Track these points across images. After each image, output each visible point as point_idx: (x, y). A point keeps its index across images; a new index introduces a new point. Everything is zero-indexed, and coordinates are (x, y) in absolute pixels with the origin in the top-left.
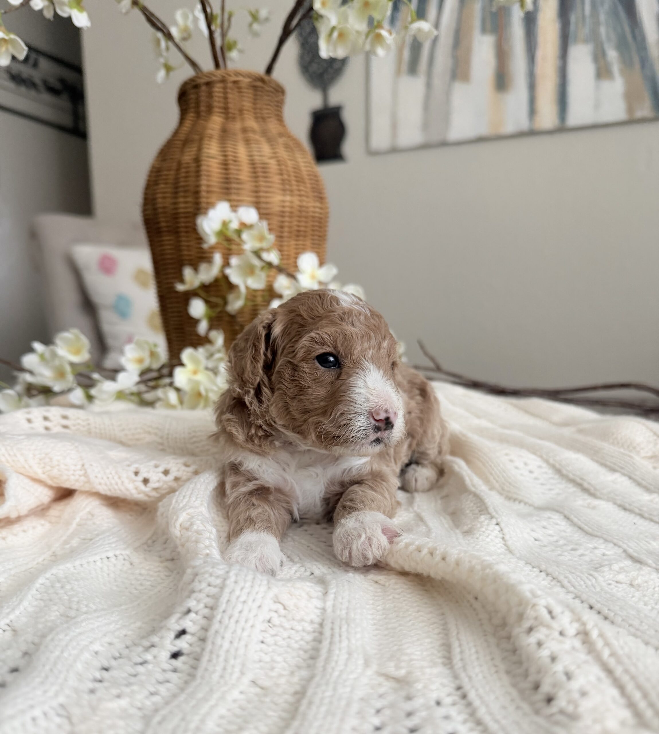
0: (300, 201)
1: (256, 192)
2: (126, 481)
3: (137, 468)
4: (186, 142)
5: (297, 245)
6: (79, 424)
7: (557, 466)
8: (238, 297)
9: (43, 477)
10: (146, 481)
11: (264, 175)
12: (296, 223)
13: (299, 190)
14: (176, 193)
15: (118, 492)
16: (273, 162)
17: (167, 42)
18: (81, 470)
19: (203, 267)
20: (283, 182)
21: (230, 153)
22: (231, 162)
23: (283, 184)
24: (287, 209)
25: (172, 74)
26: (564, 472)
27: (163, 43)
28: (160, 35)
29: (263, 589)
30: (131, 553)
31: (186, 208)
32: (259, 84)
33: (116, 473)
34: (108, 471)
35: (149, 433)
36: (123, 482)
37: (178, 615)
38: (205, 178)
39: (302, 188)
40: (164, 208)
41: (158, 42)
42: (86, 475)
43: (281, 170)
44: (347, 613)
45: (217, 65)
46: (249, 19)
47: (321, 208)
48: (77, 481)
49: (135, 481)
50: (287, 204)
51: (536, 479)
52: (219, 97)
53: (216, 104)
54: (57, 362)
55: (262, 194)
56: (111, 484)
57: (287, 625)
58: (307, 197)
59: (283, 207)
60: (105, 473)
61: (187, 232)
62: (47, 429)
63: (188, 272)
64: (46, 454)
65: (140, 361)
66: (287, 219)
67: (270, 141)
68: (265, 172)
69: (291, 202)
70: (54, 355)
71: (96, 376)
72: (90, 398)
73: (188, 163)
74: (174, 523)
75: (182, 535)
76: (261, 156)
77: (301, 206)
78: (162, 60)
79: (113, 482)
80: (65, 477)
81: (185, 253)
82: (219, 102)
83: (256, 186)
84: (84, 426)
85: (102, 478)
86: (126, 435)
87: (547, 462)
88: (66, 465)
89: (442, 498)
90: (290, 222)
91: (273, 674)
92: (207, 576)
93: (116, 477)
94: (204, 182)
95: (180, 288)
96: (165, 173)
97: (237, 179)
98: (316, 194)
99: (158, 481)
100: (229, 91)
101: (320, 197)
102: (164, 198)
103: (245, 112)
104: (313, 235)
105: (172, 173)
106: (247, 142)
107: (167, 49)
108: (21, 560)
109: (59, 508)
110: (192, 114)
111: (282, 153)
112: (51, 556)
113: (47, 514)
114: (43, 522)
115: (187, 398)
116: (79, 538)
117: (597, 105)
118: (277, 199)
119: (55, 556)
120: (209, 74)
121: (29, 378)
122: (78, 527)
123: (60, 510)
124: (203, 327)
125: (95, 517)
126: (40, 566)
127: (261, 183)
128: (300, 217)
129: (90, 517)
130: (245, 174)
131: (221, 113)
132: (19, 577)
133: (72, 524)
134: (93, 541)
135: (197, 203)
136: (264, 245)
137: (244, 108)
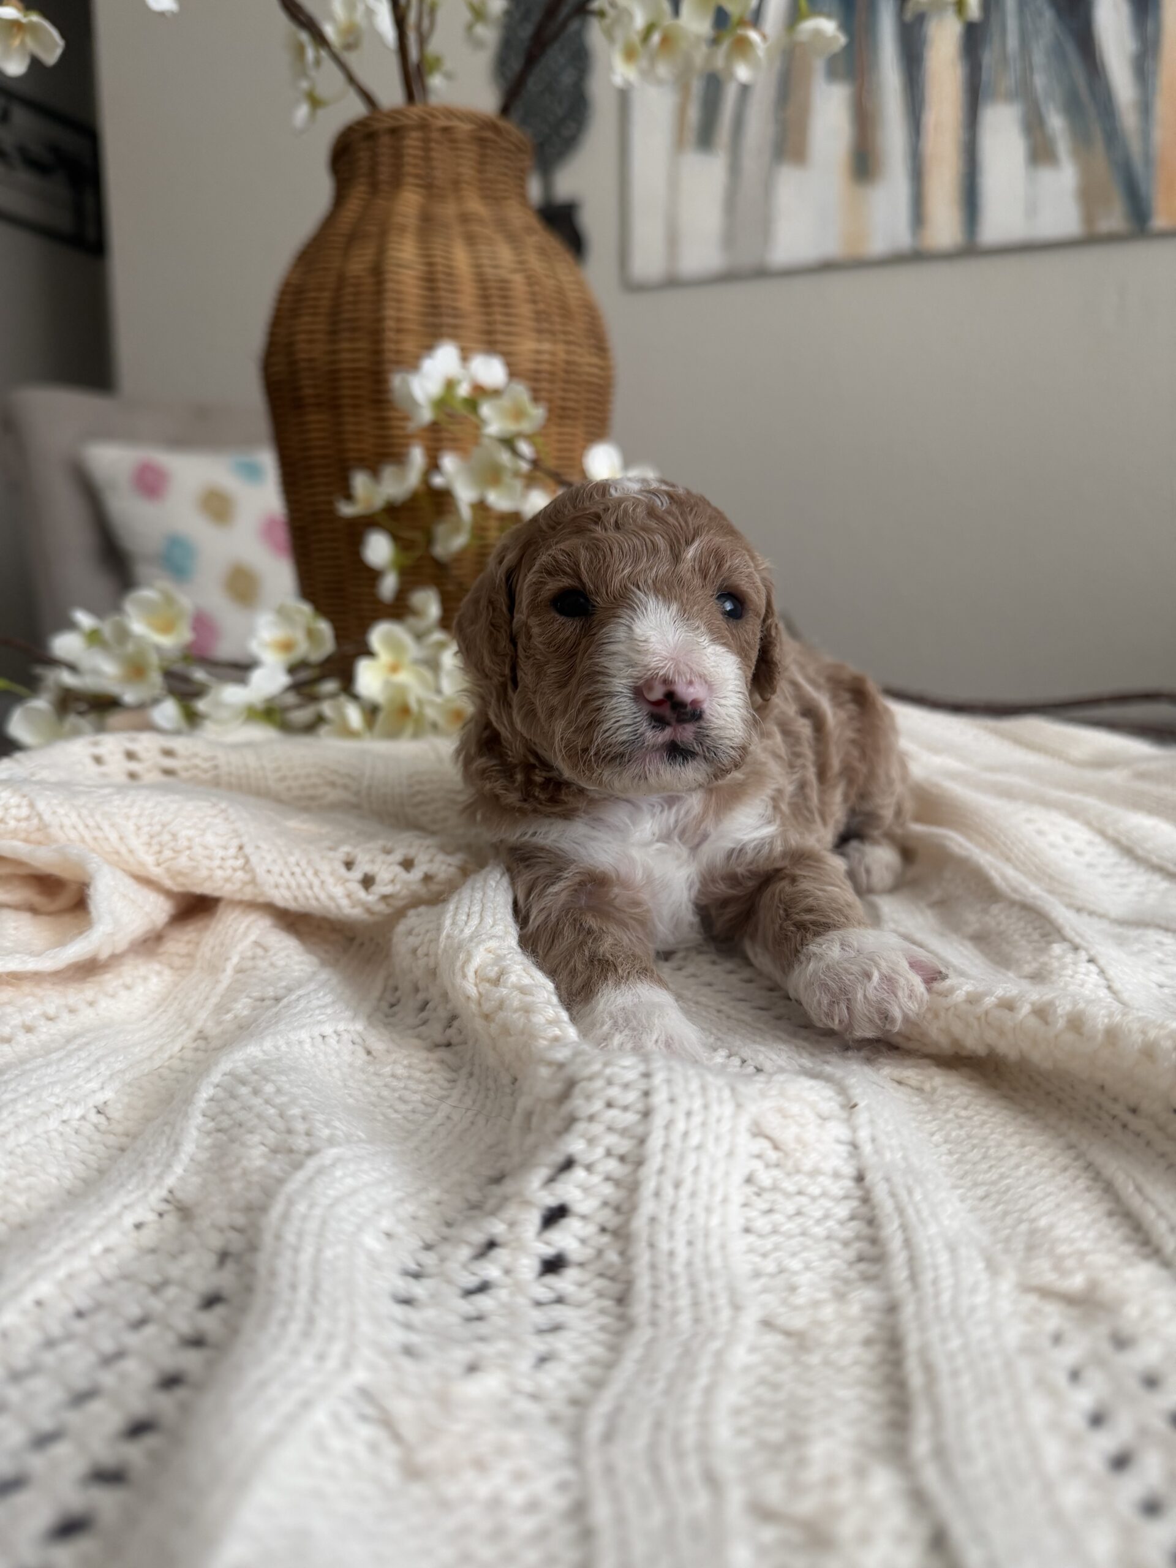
0: (568, 352)
1: (489, 333)
2: (330, 880)
3: (348, 854)
4: (353, 238)
5: (560, 434)
6: (196, 767)
7: (1124, 840)
8: (456, 530)
9: (156, 872)
10: (368, 882)
11: (504, 301)
12: (560, 394)
14: (334, 332)
15: (314, 903)
16: (518, 279)
17: (317, 51)
18: (236, 858)
19: (388, 472)
20: (540, 316)
21: (439, 260)
22: (440, 276)
23: (538, 320)
24: (545, 367)
25: (321, 113)
26: (1140, 852)
27: (310, 53)
28: (304, 36)
29: (728, 1109)
30: (365, 1029)
31: (353, 360)
32: (489, 134)
33: (309, 862)
34: (292, 860)
35: (333, 784)
36: (323, 882)
37: (543, 1173)
38: (393, 304)
39: (569, 329)
40: (311, 360)
41: (300, 50)
42: (247, 866)
43: (534, 294)
44: (905, 1158)
45: (410, 97)
46: (467, 15)
47: (602, 368)
48: (228, 880)
49: (347, 881)
50: (546, 357)
51: (1090, 865)
52: (415, 157)
53: (408, 169)
54: (130, 647)
55: (500, 337)
56: (299, 886)
57: (789, 1186)
58: (580, 345)
59: (538, 362)
60: (286, 863)
61: (355, 406)
62: (133, 776)
63: (360, 482)
64: (164, 826)
65: (287, 646)
66: (545, 385)
67: (513, 239)
68: (504, 297)
69: (553, 354)
70: (123, 634)
71: (199, 675)
72: (192, 718)
73: (358, 277)
74: (463, 967)
75: (480, 993)
76: (496, 267)
77: (568, 362)
78: (304, 85)
79: (303, 881)
80: (204, 873)
81: (351, 445)
82: (416, 166)
83: (489, 323)
84: (206, 771)
85: (281, 875)
86: (289, 789)
87: (1102, 833)
88: (206, 847)
89: (933, 905)
90: (550, 391)
91: (800, 1300)
92: (599, 1083)
93: (310, 873)
94: (390, 312)
95: (347, 510)
96: (313, 294)
97: (455, 308)
98: (593, 341)
99: (392, 881)
100: (433, 145)
101: (600, 347)
102: (310, 341)
103: (464, 186)
104: (587, 417)
105: (326, 294)
106: (471, 240)
107: (318, 62)
108: (137, 1050)
109: (186, 938)
110: (362, 188)
111: (535, 262)
112: (195, 1040)
113: (161, 950)
114: (157, 967)
115: (381, 717)
116: (249, 997)
117: (1032, 209)
118: (528, 346)
119: (205, 1038)
120: (395, 113)
121: (67, 678)
122: (240, 976)
123: (189, 942)
124: (389, 585)
125: (271, 953)
126: (176, 1063)
127: (499, 318)
128: (567, 382)
129: (260, 952)
130: (467, 299)
131: (417, 185)
132: (140, 1088)
133: (224, 970)
134: (285, 1001)
135: (377, 353)
136: (526, 426)
137: (462, 178)
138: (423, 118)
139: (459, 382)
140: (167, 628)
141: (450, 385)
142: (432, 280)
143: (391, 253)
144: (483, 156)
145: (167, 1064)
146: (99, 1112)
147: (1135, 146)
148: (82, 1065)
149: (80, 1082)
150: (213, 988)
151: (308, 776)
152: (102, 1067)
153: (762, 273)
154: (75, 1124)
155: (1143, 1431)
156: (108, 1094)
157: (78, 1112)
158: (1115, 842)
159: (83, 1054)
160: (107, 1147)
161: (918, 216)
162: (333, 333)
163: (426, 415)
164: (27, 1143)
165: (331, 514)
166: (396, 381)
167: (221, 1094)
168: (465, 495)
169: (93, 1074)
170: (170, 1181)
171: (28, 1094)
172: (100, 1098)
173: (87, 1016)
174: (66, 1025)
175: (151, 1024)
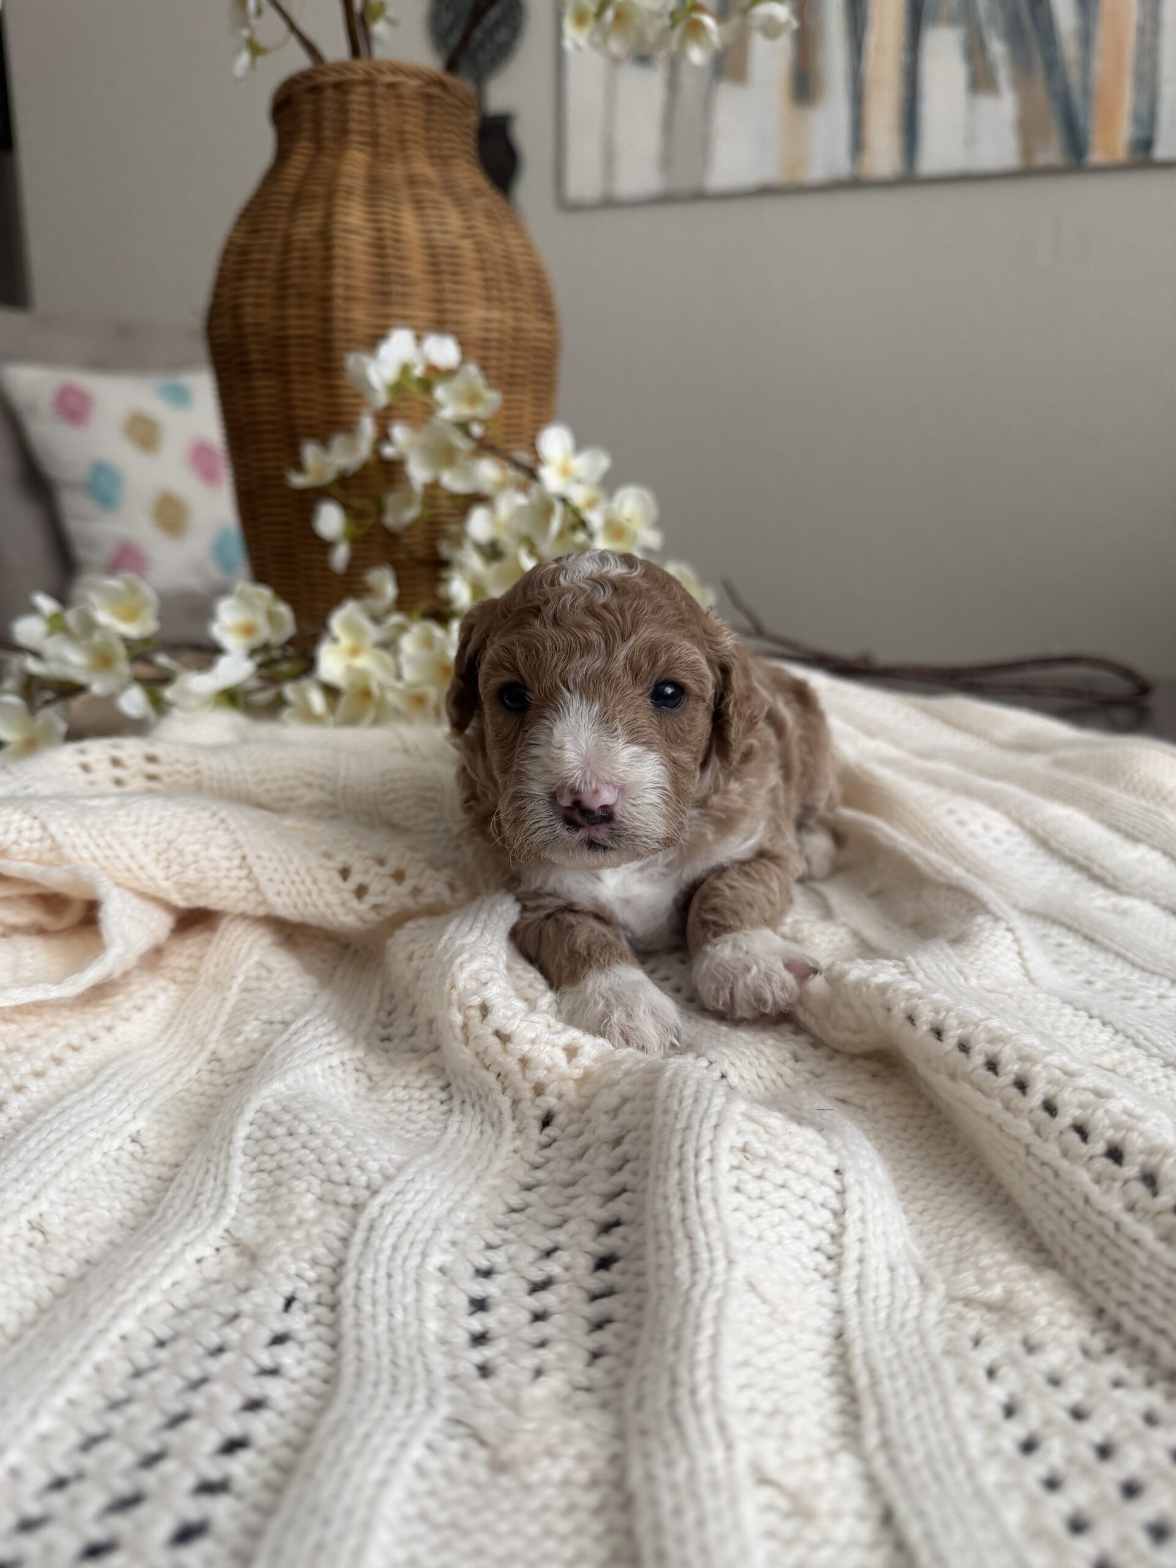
0: (516, 319)
1: (438, 301)
4: (299, 199)
6: (179, 772)
7: (1041, 833)
8: (408, 502)
10: (361, 891)
11: (453, 269)
12: (508, 361)
13: (514, 299)
14: (282, 297)
15: (312, 912)
16: (467, 244)
18: (240, 869)
19: (339, 442)
20: (488, 283)
21: (386, 225)
22: (389, 243)
23: (487, 288)
24: (495, 335)
25: (260, 60)
27: (252, 1)
31: (302, 328)
32: (435, 91)
35: (309, 785)
38: (341, 271)
39: (518, 295)
40: (257, 325)
42: (250, 876)
43: (482, 261)
45: (355, 52)
47: (549, 333)
49: (342, 890)
50: (495, 325)
52: (360, 112)
53: (353, 125)
54: (97, 638)
55: (448, 306)
58: (527, 311)
59: (487, 330)
60: (287, 871)
61: (304, 373)
62: (119, 782)
63: (311, 453)
65: (248, 630)
66: (493, 353)
67: (460, 202)
68: (453, 264)
69: (501, 322)
70: (89, 625)
72: (160, 705)
73: (305, 241)
77: (516, 329)
78: (245, 33)
79: (303, 890)
80: (210, 884)
81: (300, 412)
82: (361, 122)
83: (439, 291)
84: (187, 776)
86: (268, 791)
87: (1018, 822)
94: (338, 279)
95: (298, 481)
96: (258, 256)
97: (403, 276)
98: (539, 305)
99: (383, 891)
100: (378, 101)
101: (547, 311)
103: (411, 145)
104: (535, 383)
105: (271, 256)
106: (419, 204)
107: (260, 14)
108: (157, 1075)
109: (187, 952)
110: (304, 143)
111: (483, 228)
112: (210, 1062)
113: (164, 963)
114: (162, 983)
115: (343, 701)
116: (257, 1019)
117: (971, 140)
118: (476, 315)
119: (219, 1060)
120: (340, 68)
121: (33, 666)
122: (245, 995)
123: (190, 956)
124: (341, 556)
125: (276, 974)
126: (195, 1087)
127: (447, 285)
128: (514, 349)
129: (263, 973)
130: (416, 267)
131: (364, 143)
132: (167, 1114)
133: (230, 988)
134: (293, 1027)
135: (326, 319)
136: (480, 411)
137: (408, 136)
138: (368, 73)
139: (415, 366)
140: (131, 616)
141: (406, 369)
142: (381, 247)
143: (340, 217)
144: (429, 113)
145: (187, 1086)
146: (133, 1141)
147: (1074, 76)
148: (113, 1097)
149: (114, 1113)
150: (221, 1007)
151: (286, 778)
152: (131, 1097)
153: (700, 196)
154: (114, 1154)
155: (1048, 1422)
156: (140, 1124)
157: (117, 1143)
158: (1032, 833)
159: (112, 1086)
160: (148, 1177)
161: (858, 143)
162: (281, 299)
163: (382, 399)
164: (78, 1179)
165: (280, 481)
166: (352, 361)
167: (259, 1134)
168: (419, 473)
169: (124, 1105)
170: (225, 1222)
171: (70, 1132)
172: (133, 1128)
173: (108, 1043)
174: (91, 1054)
175: (165, 1046)
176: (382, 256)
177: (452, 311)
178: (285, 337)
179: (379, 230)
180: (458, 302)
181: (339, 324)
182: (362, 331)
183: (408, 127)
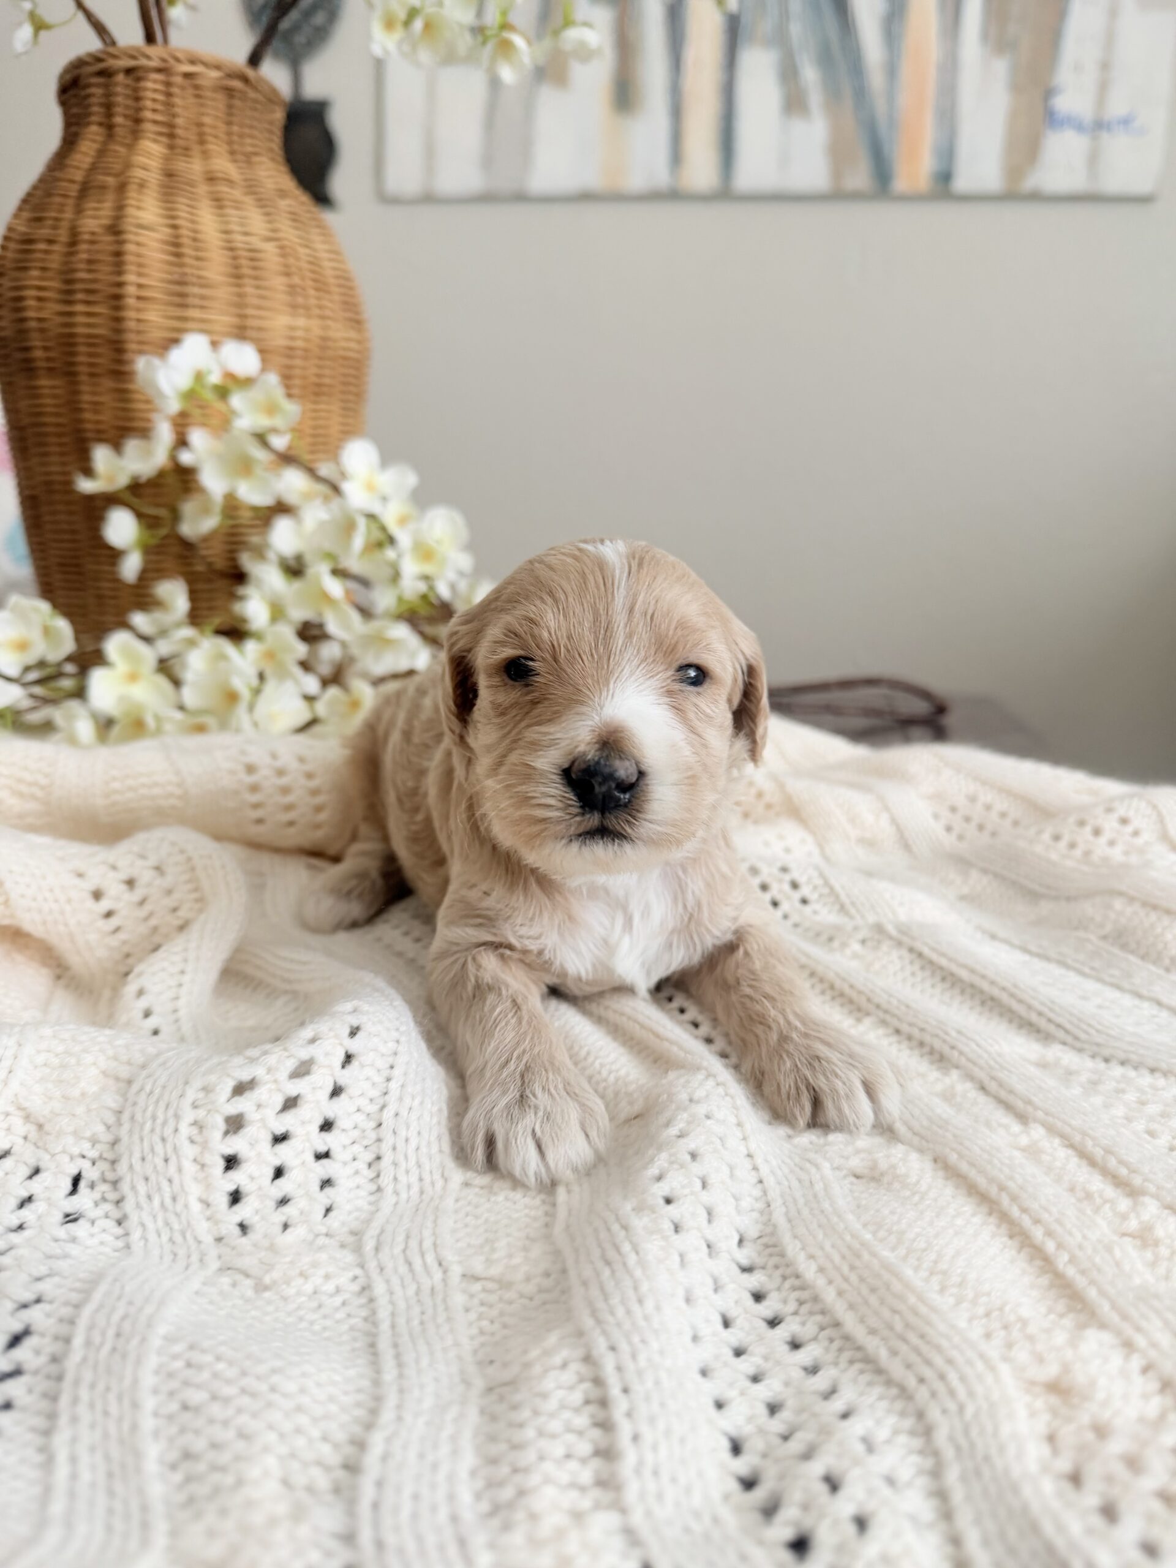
0: (323, 328)
1: (239, 306)
4: (88, 188)
8: (204, 510)
11: (255, 273)
12: (314, 370)
13: (320, 307)
14: (69, 292)
16: (271, 248)
19: (132, 446)
20: (292, 289)
21: (183, 222)
22: (186, 241)
23: (291, 294)
24: (299, 343)
32: (237, 84)
38: (133, 268)
39: (325, 303)
40: (41, 320)
43: (286, 266)
45: (150, 35)
47: (359, 342)
50: (299, 333)
52: (155, 101)
53: (148, 114)
58: (334, 319)
59: (292, 338)
61: (92, 375)
63: (101, 456)
65: (22, 646)
67: (262, 203)
68: (255, 268)
69: (307, 330)
73: (93, 233)
76: (246, 234)
77: (324, 339)
78: (26, 6)
81: (87, 416)
82: (155, 111)
83: (239, 295)
90: (304, 368)
94: (130, 278)
95: (87, 486)
96: (43, 246)
98: (348, 315)
100: (175, 90)
101: (355, 319)
102: (41, 299)
103: (210, 139)
104: (343, 392)
105: (58, 248)
106: (218, 202)
110: (94, 129)
111: (287, 229)
117: (784, 160)
118: (280, 322)
120: (132, 52)
124: (131, 567)
127: (249, 290)
130: (215, 269)
131: (161, 134)
135: (117, 319)
136: (280, 422)
137: (207, 130)
138: (164, 60)
139: (210, 372)
141: (199, 377)
142: (177, 245)
143: (130, 211)
144: (230, 107)
147: (880, 106)
153: (521, 197)
162: (67, 296)
163: (174, 406)
165: (68, 485)
166: (142, 364)
168: (215, 484)
176: (178, 255)
177: (253, 317)
178: (72, 335)
179: (175, 227)
180: (259, 308)
181: (131, 325)
182: (156, 335)
183: (207, 120)
